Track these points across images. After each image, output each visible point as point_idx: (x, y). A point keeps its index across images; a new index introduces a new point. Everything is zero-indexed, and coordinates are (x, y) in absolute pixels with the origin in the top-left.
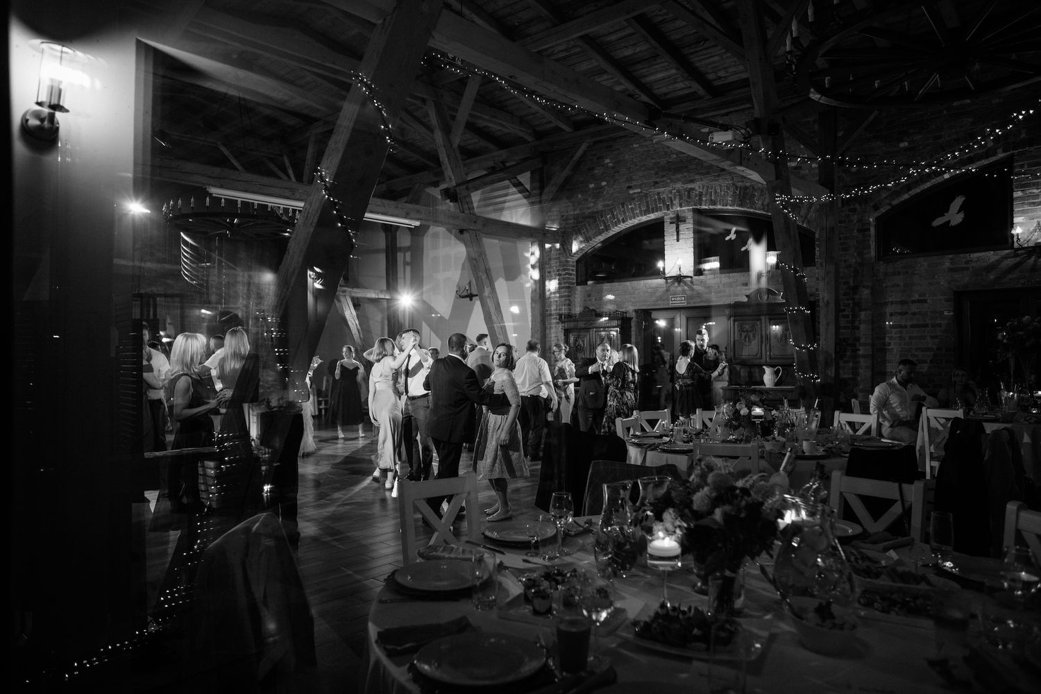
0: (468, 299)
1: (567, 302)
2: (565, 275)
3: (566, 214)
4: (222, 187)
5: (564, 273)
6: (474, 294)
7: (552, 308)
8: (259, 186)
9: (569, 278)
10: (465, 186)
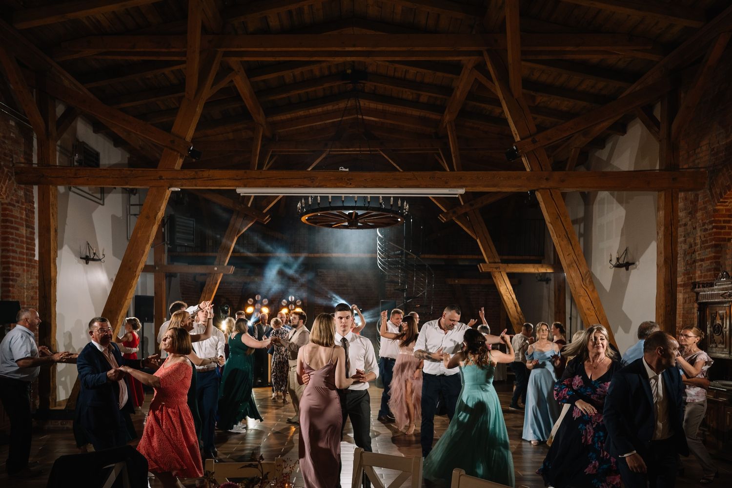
0: (624, 268)
1: (714, 265)
2: (712, 229)
3: (718, 145)
4: (245, 186)
5: (710, 226)
6: (630, 262)
7: (697, 275)
8: (279, 180)
9: (720, 233)
10: (530, 139)
